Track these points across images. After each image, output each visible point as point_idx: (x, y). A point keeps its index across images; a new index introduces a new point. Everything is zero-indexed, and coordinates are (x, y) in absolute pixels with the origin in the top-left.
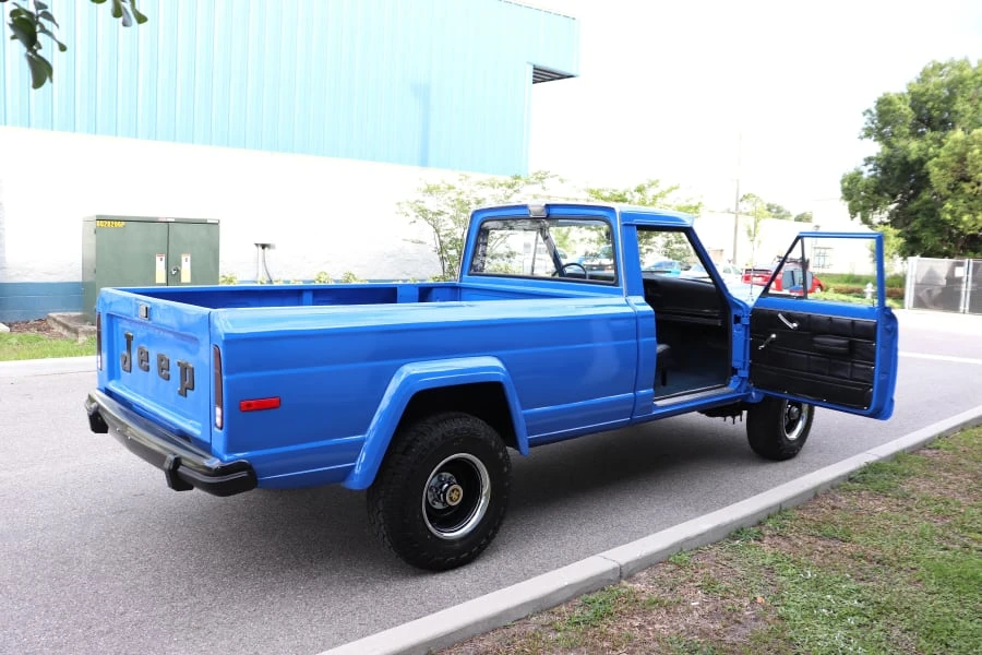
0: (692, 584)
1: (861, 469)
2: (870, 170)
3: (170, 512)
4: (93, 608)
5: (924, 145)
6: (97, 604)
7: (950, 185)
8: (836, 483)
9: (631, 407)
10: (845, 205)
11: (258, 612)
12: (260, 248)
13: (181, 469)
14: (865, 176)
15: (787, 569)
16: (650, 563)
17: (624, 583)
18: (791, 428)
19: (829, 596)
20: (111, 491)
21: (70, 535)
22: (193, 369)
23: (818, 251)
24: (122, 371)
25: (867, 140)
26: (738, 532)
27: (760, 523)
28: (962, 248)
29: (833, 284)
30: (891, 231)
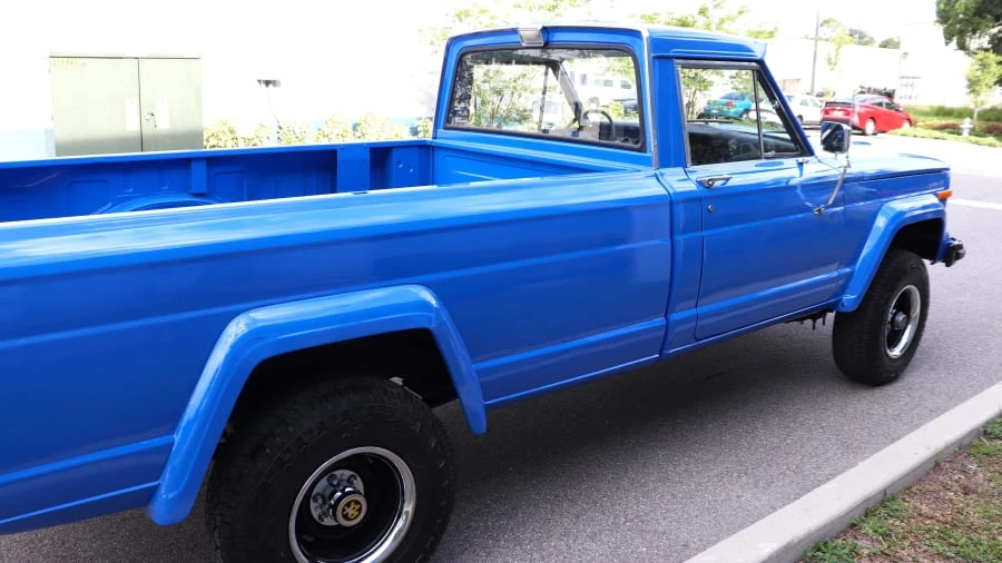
8: (966, 442)
9: (662, 333)
10: (940, 29)
12: (264, 85)
18: (894, 339)
23: (905, 81)
26: (819, 550)
27: (852, 527)
29: (922, 118)
30: (993, 57)
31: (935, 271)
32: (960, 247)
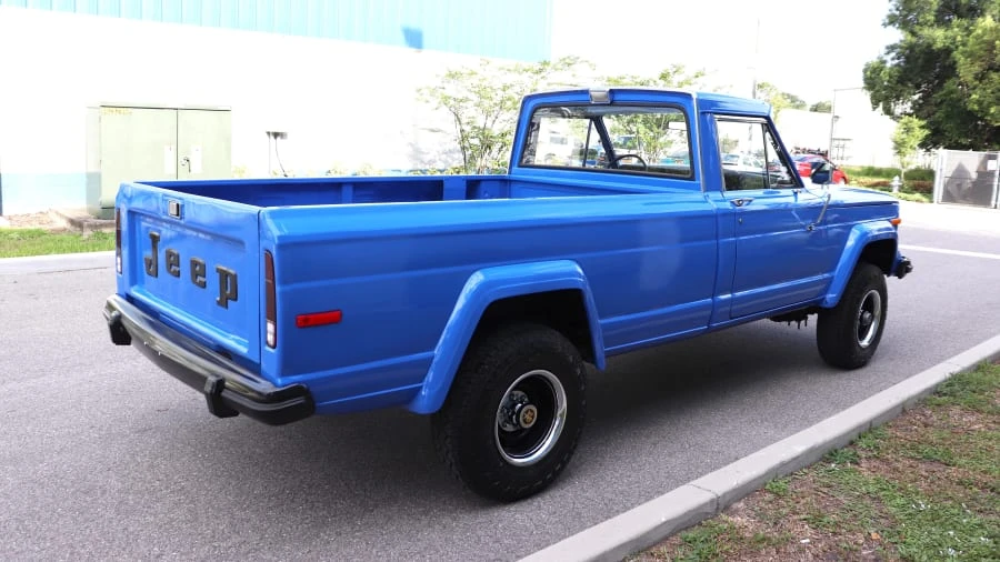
0: (796, 517)
1: (945, 381)
2: (893, 59)
3: (200, 430)
4: (124, 549)
5: (950, 33)
6: (128, 544)
7: (977, 75)
8: (923, 397)
9: (709, 312)
10: (866, 97)
11: (314, 553)
12: (272, 137)
13: (225, 394)
14: (888, 65)
15: (895, 498)
16: (747, 492)
17: (724, 517)
18: (863, 333)
19: (951, 533)
20: (131, 405)
21: (91, 458)
22: (235, 276)
23: (836, 143)
24: (146, 275)
25: (890, 27)
26: (832, 455)
27: (852, 443)
28: (987, 140)
29: (854, 178)
30: (916, 122)
31: (891, 282)
32: (908, 263)
